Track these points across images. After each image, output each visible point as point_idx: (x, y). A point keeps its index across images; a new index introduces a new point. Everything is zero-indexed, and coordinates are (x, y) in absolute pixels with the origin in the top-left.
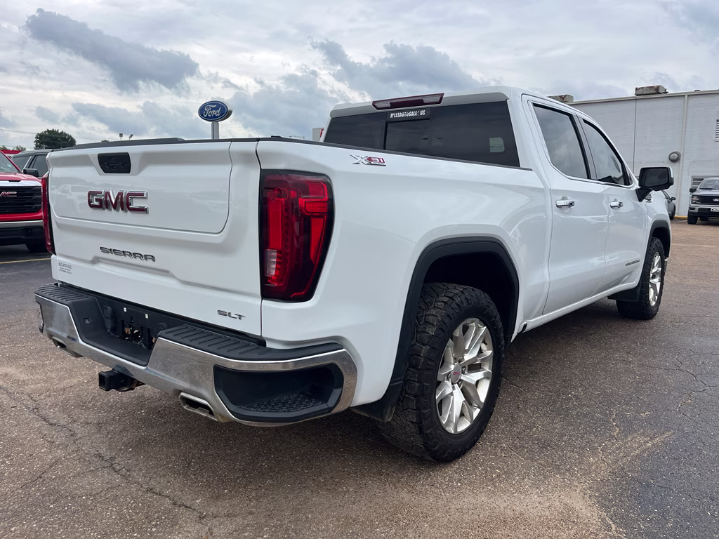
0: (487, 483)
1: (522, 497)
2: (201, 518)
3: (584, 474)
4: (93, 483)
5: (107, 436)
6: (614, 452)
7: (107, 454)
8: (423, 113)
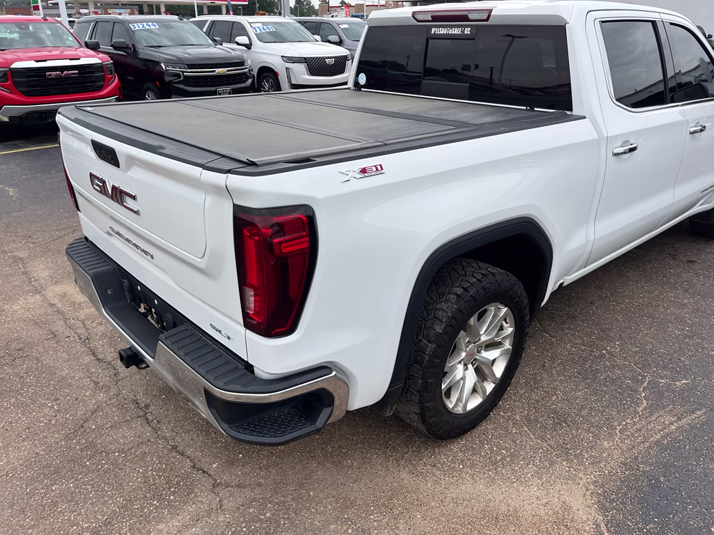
0: (489, 467)
1: (521, 488)
2: (215, 486)
3: (592, 463)
4: (126, 436)
5: (145, 377)
6: (632, 434)
7: (143, 400)
8: (467, 31)
